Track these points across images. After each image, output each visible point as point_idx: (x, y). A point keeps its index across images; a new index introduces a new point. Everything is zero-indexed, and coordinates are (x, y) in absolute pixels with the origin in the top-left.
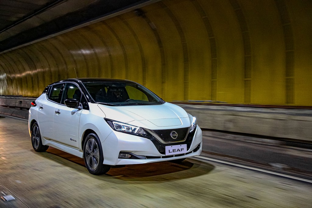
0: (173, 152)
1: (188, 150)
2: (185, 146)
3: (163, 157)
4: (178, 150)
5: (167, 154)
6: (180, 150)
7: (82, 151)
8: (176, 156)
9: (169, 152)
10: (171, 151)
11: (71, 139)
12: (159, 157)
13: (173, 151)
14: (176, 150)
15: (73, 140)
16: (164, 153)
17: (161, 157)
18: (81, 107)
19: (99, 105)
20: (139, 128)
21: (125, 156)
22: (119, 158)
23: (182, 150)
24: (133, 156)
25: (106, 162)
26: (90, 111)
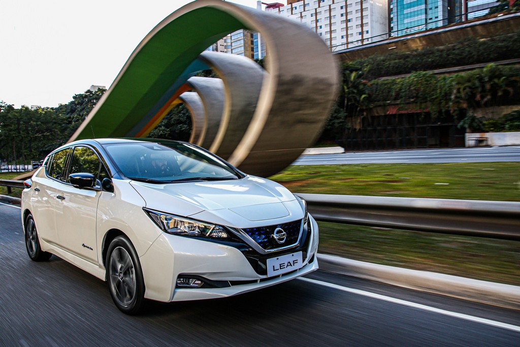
0: (281, 269)
1: (304, 261)
2: (299, 255)
3: (262, 280)
4: (289, 264)
5: (271, 273)
6: (292, 264)
7: (103, 266)
8: (284, 275)
9: (274, 270)
10: (277, 267)
11: (83, 245)
12: (255, 281)
13: (281, 266)
14: (286, 265)
15: (88, 248)
16: (264, 272)
17: (259, 282)
18: (99, 187)
19: (133, 182)
20: (214, 226)
21: (188, 284)
22: (177, 287)
23: (294, 263)
24: (205, 283)
25: (149, 294)
26: (115, 194)
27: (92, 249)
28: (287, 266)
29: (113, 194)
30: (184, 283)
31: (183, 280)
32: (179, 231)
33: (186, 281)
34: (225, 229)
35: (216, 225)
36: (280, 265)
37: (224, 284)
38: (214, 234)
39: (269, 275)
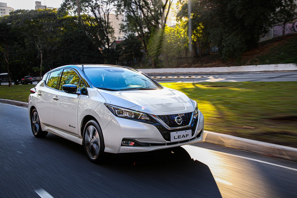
0: (178, 138)
1: (192, 135)
2: (189, 132)
3: (168, 144)
4: (184, 136)
6: (185, 136)
7: (82, 138)
8: (181, 142)
9: (175, 139)
10: (176, 137)
11: (70, 125)
12: (164, 144)
14: (182, 136)
15: (72, 127)
16: (169, 139)
17: (166, 144)
18: (79, 92)
19: (99, 90)
20: (142, 114)
21: (128, 144)
22: (122, 145)
23: (186, 136)
24: (137, 144)
25: (107, 150)
26: (89, 96)
27: (75, 128)
28: (182, 137)
29: (87, 96)
30: (125, 144)
31: (125, 142)
32: (124, 116)
34: (148, 115)
35: (143, 113)
36: (178, 136)
37: (147, 145)
38: (143, 118)
39: (172, 141)
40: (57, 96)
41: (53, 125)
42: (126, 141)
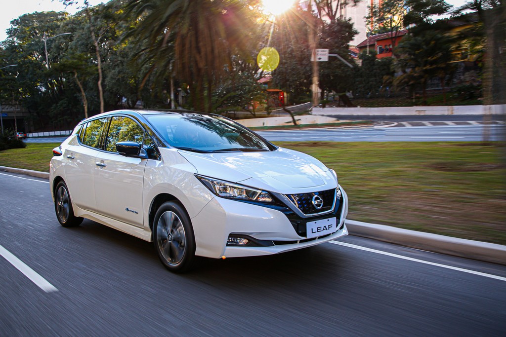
0: (318, 231)
1: (337, 226)
2: (333, 220)
3: (302, 241)
5: (310, 235)
6: (328, 228)
7: (150, 230)
8: (320, 238)
9: (312, 233)
10: (315, 230)
11: (127, 209)
12: (295, 242)
13: (318, 229)
14: (322, 228)
15: (133, 211)
16: (304, 234)
17: (299, 242)
18: (145, 155)
19: (182, 151)
20: (260, 191)
21: (236, 242)
22: (228, 245)
23: (329, 227)
24: (252, 241)
25: (199, 252)
26: (163, 161)
27: (137, 213)
28: (324, 229)
29: (158, 162)
30: (233, 242)
31: (231, 239)
32: (228, 195)
33: (234, 240)
34: (270, 194)
35: (263, 190)
37: (269, 243)
38: (260, 199)
39: (309, 237)
40: (102, 161)
41: (95, 207)
42: (234, 239)
